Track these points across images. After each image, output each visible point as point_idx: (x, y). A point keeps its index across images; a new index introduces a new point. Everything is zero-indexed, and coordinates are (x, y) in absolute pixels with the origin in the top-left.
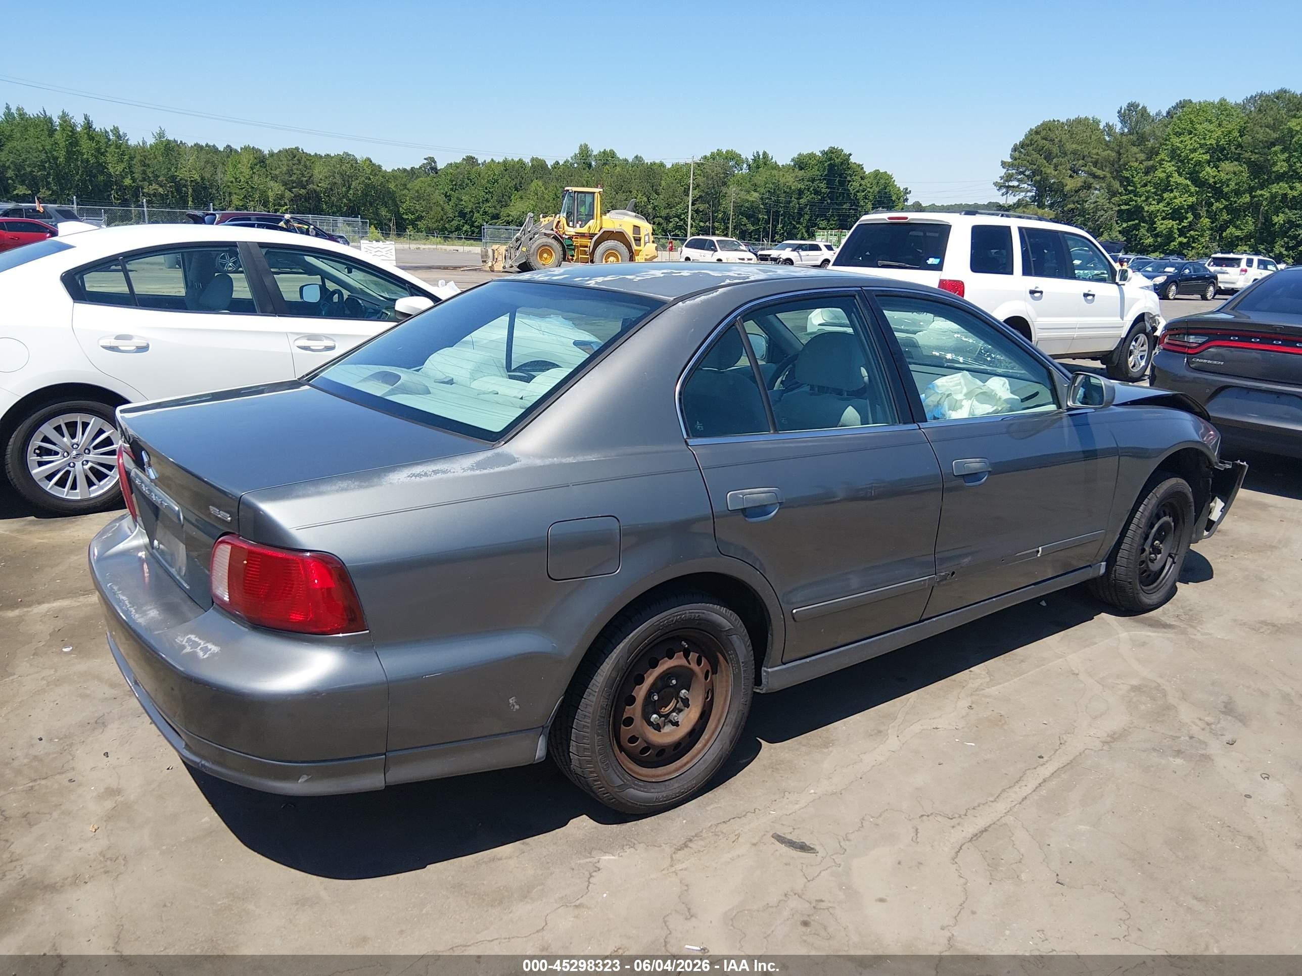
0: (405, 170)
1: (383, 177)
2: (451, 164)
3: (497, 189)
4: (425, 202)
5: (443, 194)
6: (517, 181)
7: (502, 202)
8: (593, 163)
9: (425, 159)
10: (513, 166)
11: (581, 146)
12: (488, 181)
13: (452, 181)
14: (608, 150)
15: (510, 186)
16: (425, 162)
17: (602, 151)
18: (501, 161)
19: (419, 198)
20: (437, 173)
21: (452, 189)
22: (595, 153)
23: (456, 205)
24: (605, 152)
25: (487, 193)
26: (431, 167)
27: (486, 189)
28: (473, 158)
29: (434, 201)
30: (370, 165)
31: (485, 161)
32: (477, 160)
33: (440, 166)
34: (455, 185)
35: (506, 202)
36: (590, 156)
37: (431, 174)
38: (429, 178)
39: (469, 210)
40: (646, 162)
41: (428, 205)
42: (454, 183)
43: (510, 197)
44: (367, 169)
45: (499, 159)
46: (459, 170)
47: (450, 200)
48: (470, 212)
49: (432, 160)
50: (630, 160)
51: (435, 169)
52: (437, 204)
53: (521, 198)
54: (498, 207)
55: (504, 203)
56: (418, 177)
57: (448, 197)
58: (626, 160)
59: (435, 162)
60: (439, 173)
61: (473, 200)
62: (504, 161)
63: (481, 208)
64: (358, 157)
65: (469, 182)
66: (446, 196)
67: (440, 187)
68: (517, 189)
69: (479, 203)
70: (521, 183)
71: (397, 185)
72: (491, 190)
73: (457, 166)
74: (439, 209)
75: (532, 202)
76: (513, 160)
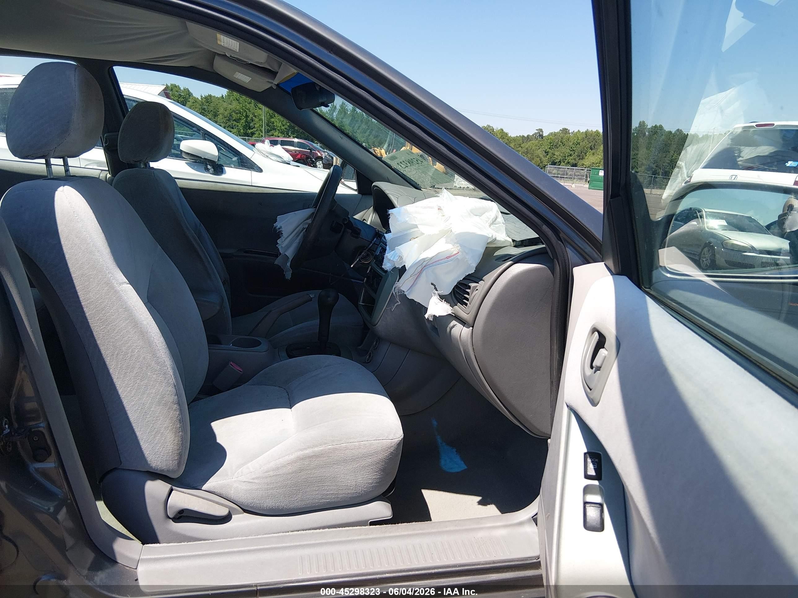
0: (523, 136)
1: (507, 140)
2: (552, 133)
3: (578, 149)
4: (530, 155)
5: (544, 151)
6: (592, 144)
7: (580, 156)
8: (647, 133)
9: (537, 130)
10: (591, 134)
11: (640, 122)
12: (573, 144)
13: (551, 143)
14: (658, 125)
15: (587, 146)
16: (537, 131)
17: (654, 125)
18: (584, 131)
19: (527, 153)
20: (542, 138)
21: (550, 148)
22: (649, 127)
23: (551, 157)
24: (656, 126)
25: (571, 151)
26: (540, 135)
27: (572, 148)
28: (566, 129)
29: (535, 155)
30: (501, 132)
31: (574, 131)
32: (569, 131)
33: (545, 134)
34: (553, 145)
35: (583, 156)
36: (646, 128)
37: (539, 139)
38: (537, 142)
39: (558, 161)
40: (684, 133)
41: (532, 157)
42: (552, 144)
43: (586, 154)
44: (499, 135)
45: (583, 130)
46: (556, 137)
47: (548, 155)
48: (559, 162)
49: (541, 130)
50: (673, 132)
51: (541, 136)
52: (538, 156)
53: (593, 154)
54: (577, 160)
55: (581, 157)
56: (530, 140)
57: (547, 153)
58: (670, 132)
59: (542, 132)
60: (544, 138)
61: (561, 155)
62: (586, 131)
63: (566, 160)
64: (495, 128)
65: (561, 144)
66: (545, 152)
67: (543, 147)
68: (591, 149)
69: (565, 157)
70: (595, 145)
71: (515, 145)
72: (574, 149)
73: (555, 134)
74: (538, 159)
75: (600, 157)
76: (592, 131)
